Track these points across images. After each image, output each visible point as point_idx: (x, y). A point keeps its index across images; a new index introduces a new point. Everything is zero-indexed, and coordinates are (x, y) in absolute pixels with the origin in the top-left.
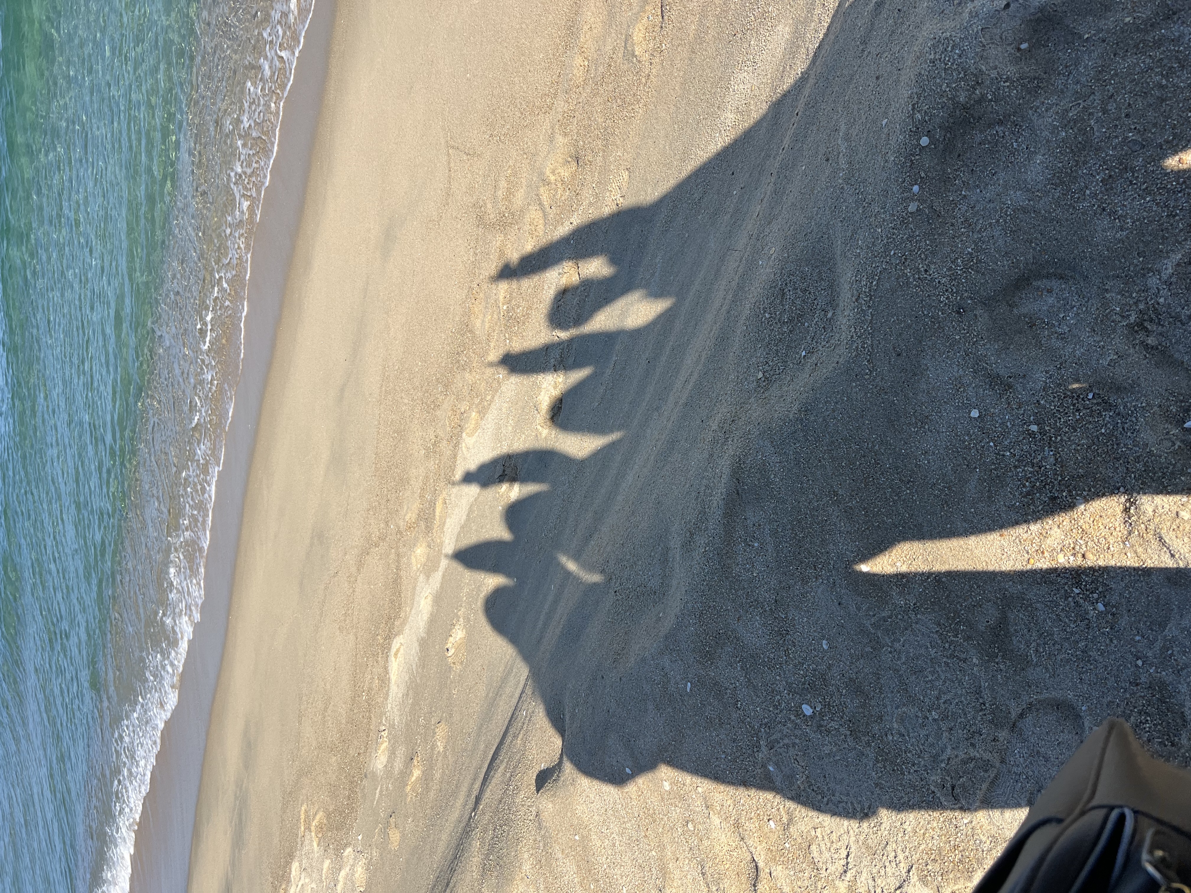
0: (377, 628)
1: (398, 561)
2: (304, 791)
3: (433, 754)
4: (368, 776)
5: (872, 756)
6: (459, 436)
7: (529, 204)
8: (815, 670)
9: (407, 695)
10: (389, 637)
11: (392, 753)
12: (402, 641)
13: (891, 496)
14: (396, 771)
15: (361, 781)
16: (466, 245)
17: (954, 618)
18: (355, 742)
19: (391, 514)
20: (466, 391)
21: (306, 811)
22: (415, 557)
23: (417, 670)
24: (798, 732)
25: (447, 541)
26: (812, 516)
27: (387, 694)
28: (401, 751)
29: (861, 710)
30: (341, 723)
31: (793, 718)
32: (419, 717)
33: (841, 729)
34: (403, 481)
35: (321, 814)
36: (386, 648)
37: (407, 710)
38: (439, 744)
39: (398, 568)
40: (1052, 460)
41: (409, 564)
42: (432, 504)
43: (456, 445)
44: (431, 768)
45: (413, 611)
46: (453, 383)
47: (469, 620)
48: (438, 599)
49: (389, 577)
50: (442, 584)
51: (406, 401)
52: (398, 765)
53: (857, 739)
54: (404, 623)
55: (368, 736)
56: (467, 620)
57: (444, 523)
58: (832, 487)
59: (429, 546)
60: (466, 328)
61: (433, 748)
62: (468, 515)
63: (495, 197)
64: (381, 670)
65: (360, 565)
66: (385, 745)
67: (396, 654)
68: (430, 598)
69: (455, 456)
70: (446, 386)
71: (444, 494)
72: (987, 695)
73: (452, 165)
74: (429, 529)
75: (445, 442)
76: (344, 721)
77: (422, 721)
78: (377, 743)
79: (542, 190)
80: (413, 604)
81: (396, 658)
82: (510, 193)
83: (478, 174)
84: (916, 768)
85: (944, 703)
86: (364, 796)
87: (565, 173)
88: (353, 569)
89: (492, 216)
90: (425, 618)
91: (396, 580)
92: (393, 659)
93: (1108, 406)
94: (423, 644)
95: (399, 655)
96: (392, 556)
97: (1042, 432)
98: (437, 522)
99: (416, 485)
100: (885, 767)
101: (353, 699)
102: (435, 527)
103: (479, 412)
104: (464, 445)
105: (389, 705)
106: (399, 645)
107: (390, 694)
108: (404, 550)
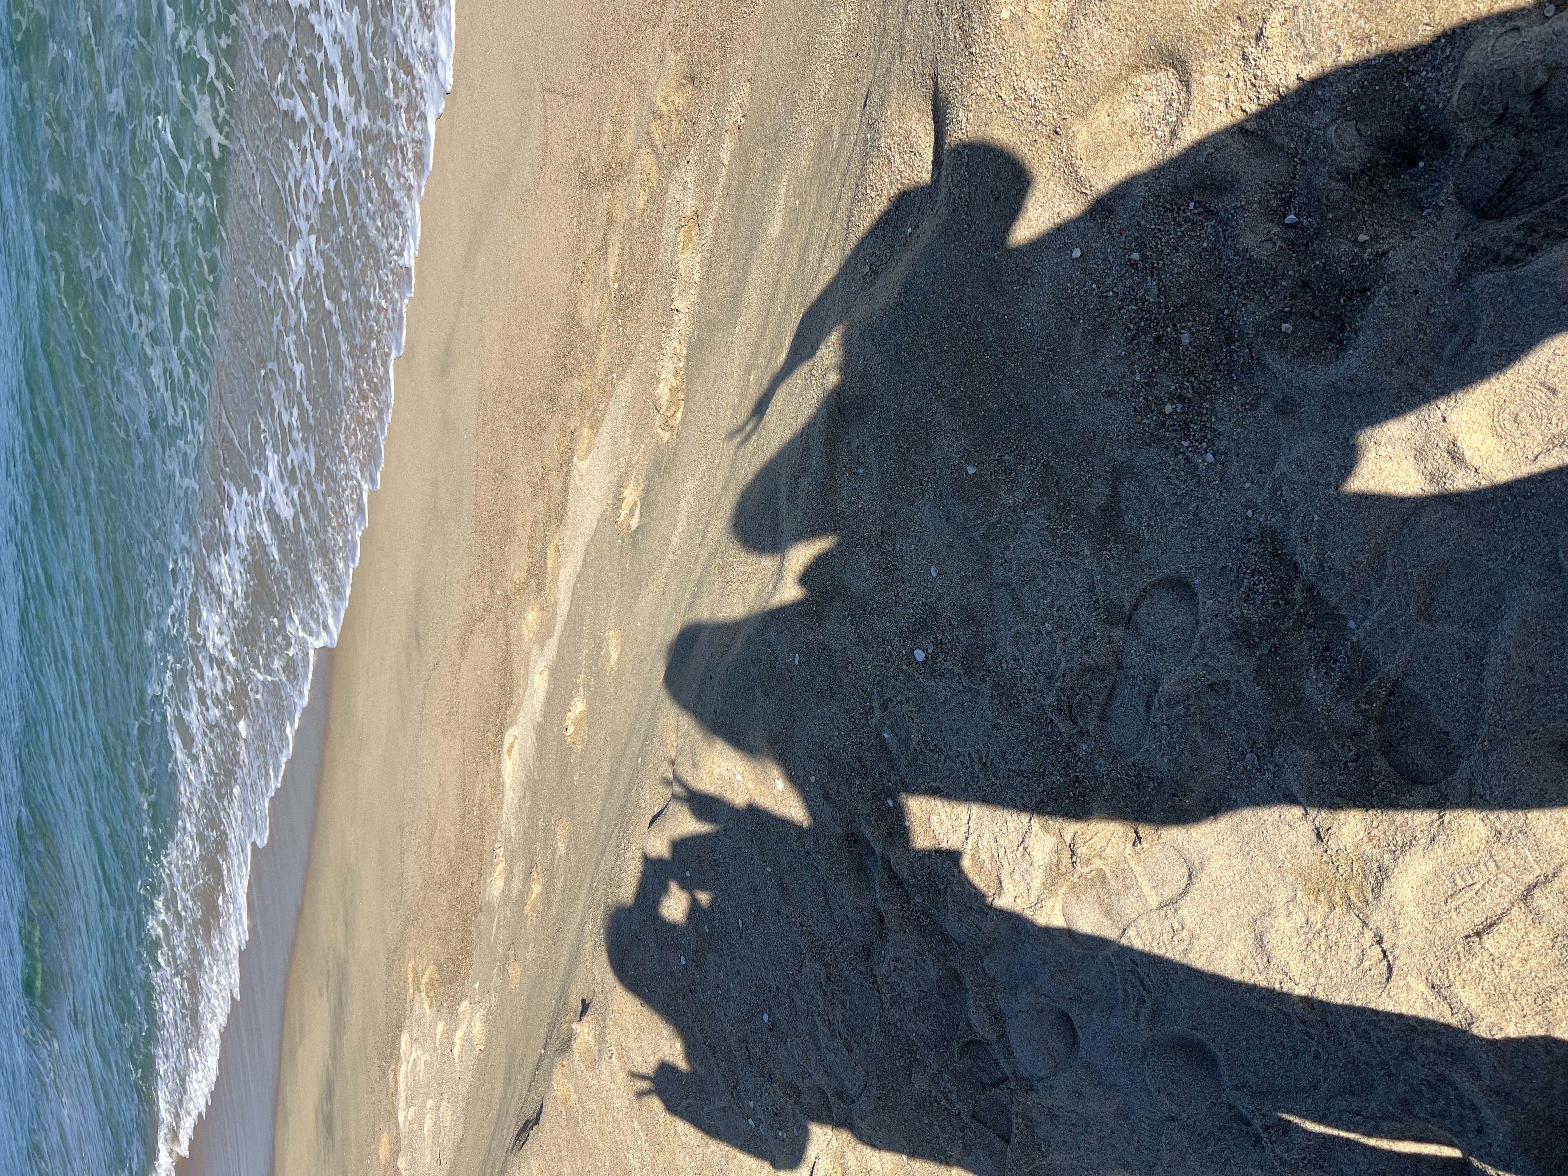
0: (487, 722)
1: (507, 635)
2: (410, 944)
3: (554, 859)
4: (484, 909)
5: (987, 693)
6: (570, 461)
7: (639, 147)
8: (925, 605)
9: (524, 797)
10: (500, 733)
11: (509, 872)
12: (516, 733)
13: (995, 375)
14: (515, 892)
15: (476, 917)
16: (568, 213)
17: (1064, 507)
18: (468, 871)
19: (496, 576)
20: (575, 404)
21: (414, 968)
22: (527, 626)
23: (534, 764)
24: (911, 684)
25: (562, 597)
26: (916, 420)
27: (502, 803)
28: (519, 867)
29: (974, 640)
30: (450, 851)
31: (905, 667)
32: (538, 820)
33: (956, 669)
34: (508, 532)
35: (432, 968)
36: (497, 747)
37: (524, 815)
38: (560, 845)
39: (508, 644)
40: (1156, 292)
41: (520, 635)
42: (543, 554)
43: (568, 473)
44: (552, 877)
45: (527, 694)
46: (561, 395)
47: (589, 686)
48: (555, 672)
49: (498, 656)
50: (558, 652)
51: (507, 430)
52: (516, 885)
53: (972, 676)
54: (517, 711)
55: (481, 860)
56: (587, 686)
57: (558, 576)
58: (935, 379)
59: (542, 609)
60: (573, 320)
61: (554, 853)
62: (584, 560)
63: (599, 145)
64: (492, 775)
65: (464, 647)
66: (502, 865)
67: (509, 752)
68: (546, 673)
69: (566, 489)
70: (552, 401)
71: (556, 540)
72: (1100, 589)
73: (549, 113)
74: (540, 585)
75: (555, 473)
76: (453, 848)
77: (541, 824)
78: (492, 864)
79: (653, 126)
80: (526, 684)
81: (510, 755)
82: (616, 136)
83: (578, 120)
84: (1032, 696)
85: (1058, 610)
86: (480, 934)
87: (679, 100)
88: (456, 656)
89: (597, 170)
90: (542, 699)
91: (506, 659)
92: (506, 757)
93: (1210, 213)
94: (541, 730)
95: (514, 751)
96: (501, 629)
97: (1144, 259)
98: (549, 576)
99: (523, 534)
100: (1001, 702)
101: (463, 817)
102: (548, 581)
103: (591, 428)
104: (576, 472)
105: (505, 816)
106: (512, 738)
107: (505, 802)
108: (514, 619)
